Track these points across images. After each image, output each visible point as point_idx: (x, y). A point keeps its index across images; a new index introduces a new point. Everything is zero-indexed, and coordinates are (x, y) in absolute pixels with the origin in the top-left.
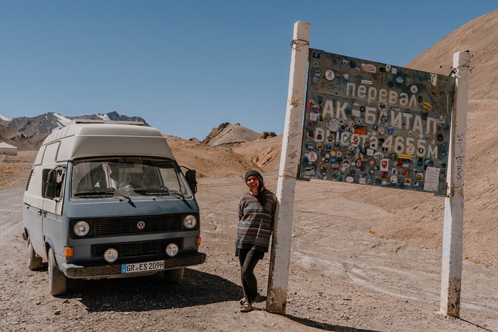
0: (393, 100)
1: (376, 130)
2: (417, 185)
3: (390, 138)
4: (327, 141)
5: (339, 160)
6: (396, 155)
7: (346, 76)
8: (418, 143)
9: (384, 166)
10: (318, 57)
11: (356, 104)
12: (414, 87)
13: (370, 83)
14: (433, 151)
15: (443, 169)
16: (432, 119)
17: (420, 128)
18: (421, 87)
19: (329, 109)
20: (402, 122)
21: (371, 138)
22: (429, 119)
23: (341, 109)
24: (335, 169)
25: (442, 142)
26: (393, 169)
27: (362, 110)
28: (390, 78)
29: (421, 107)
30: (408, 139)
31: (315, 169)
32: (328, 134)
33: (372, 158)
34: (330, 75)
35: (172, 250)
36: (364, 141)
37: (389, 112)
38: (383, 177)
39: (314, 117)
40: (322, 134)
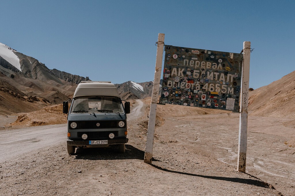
0: (208, 66)
1: (199, 81)
2: (222, 107)
3: (207, 84)
4: (174, 86)
5: (180, 95)
6: (210, 92)
7: (184, 56)
8: (222, 87)
9: (204, 98)
10: (169, 49)
11: (188, 69)
12: (220, 60)
13: (197, 59)
14: (231, 90)
15: (237, 99)
16: (230, 75)
17: (224, 79)
18: (224, 60)
19: (174, 72)
20: (213, 77)
21: (196, 85)
22: (229, 75)
23: (181, 72)
24: (178, 99)
25: (236, 86)
26: (208, 99)
27: (192, 72)
28: (207, 56)
29: (224, 69)
30: (217, 85)
31: (168, 100)
32: (174, 83)
33: (197, 94)
34: (175, 57)
35: (111, 136)
36: (193, 86)
37: (206, 73)
38: (203, 103)
39: (167, 76)
40: (171, 83)
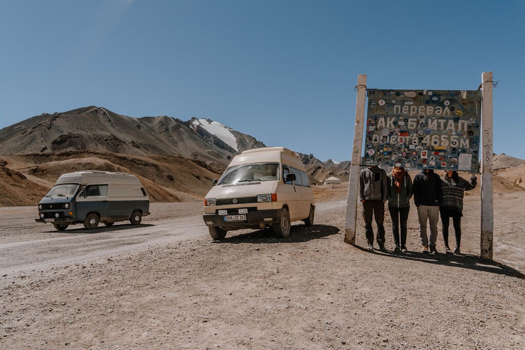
0: (430, 112)
1: (417, 132)
2: (452, 166)
3: (428, 137)
4: (381, 142)
5: (390, 153)
6: (433, 147)
7: (394, 102)
8: (452, 138)
9: (424, 155)
10: (373, 93)
11: (401, 118)
12: (447, 101)
13: (412, 103)
14: (465, 143)
15: (475, 155)
16: (463, 121)
17: (453, 128)
18: (452, 101)
19: (382, 123)
20: (438, 125)
21: (413, 138)
22: (460, 122)
23: (390, 122)
24: (387, 159)
25: (472, 137)
26: (431, 157)
27: (406, 121)
28: (427, 98)
29: (453, 114)
30: (442, 137)
31: (373, 160)
32: (381, 138)
33: (414, 150)
34: (382, 103)
36: (408, 140)
37: (427, 120)
38: (423, 162)
39: (372, 128)
40: (378, 138)
